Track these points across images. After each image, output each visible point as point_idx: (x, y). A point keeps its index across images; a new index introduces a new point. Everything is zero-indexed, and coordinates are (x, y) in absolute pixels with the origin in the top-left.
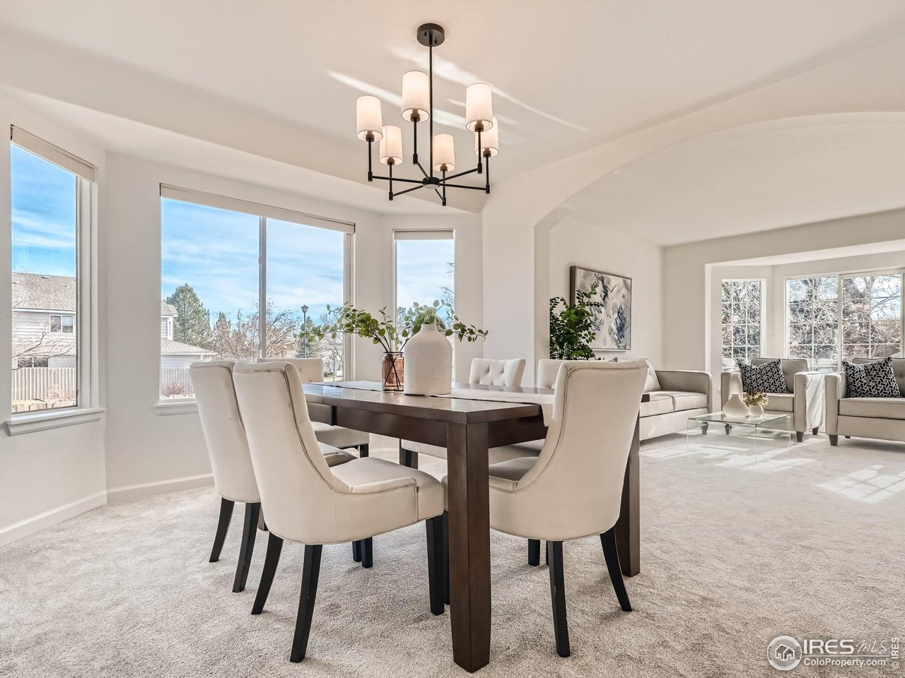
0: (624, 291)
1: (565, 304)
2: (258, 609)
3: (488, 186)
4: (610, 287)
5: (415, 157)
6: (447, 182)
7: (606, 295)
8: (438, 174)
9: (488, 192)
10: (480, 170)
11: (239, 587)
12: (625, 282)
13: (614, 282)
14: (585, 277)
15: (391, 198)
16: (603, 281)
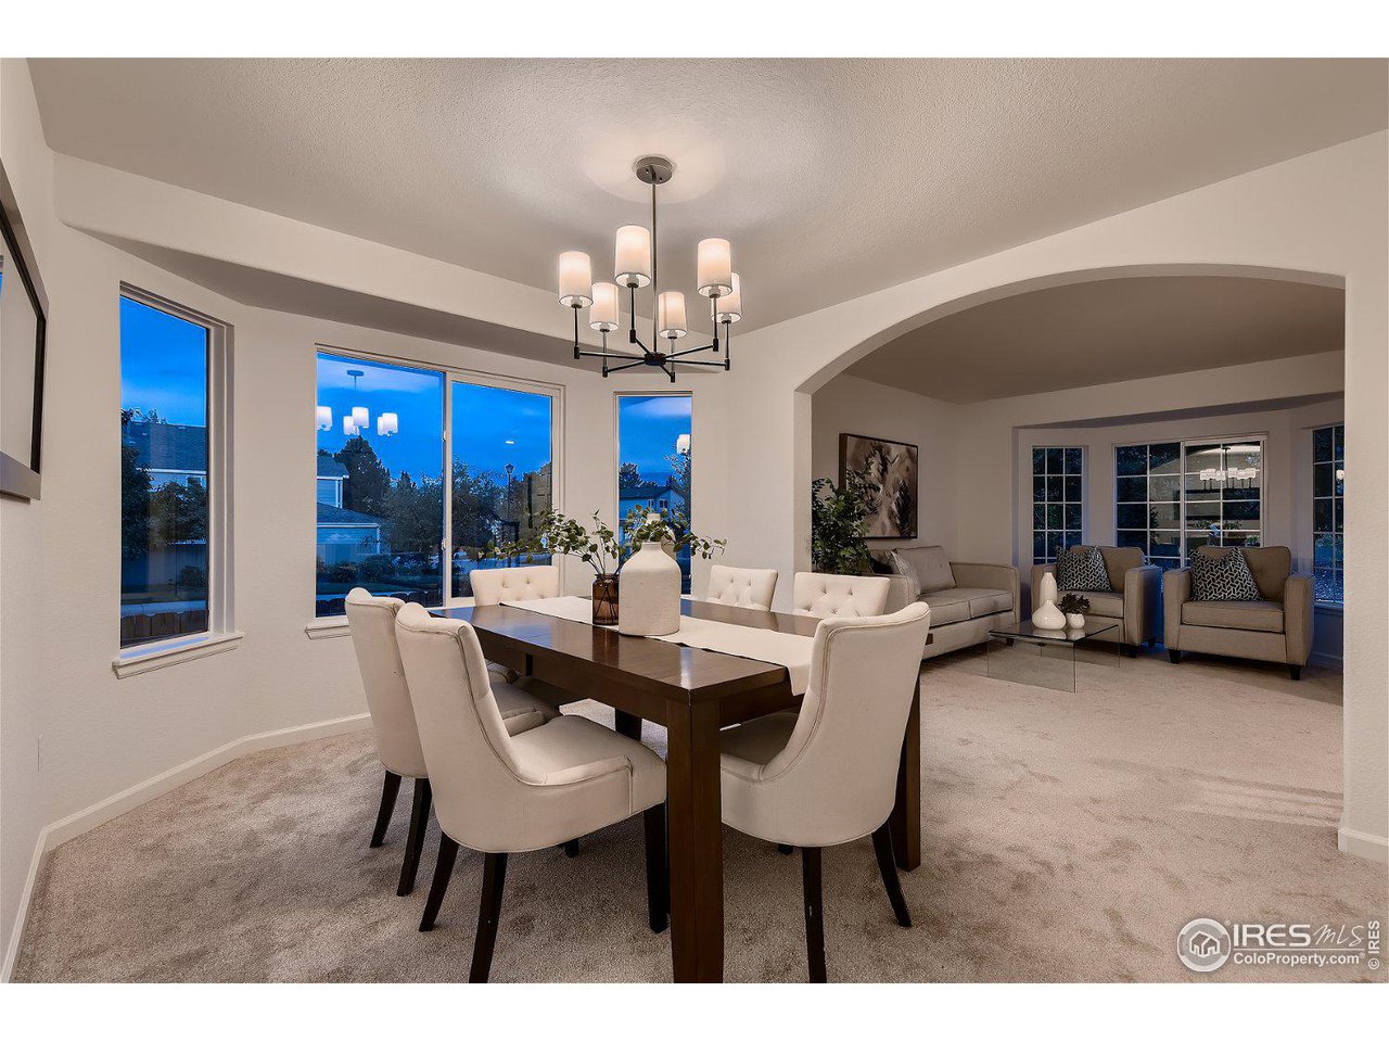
0: (908, 463)
1: (832, 487)
2: (428, 924)
3: (728, 361)
4: (890, 459)
5: (633, 333)
6: (676, 358)
7: (885, 469)
8: (664, 349)
9: (728, 368)
10: (716, 348)
11: (406, 888)
12: (908, 451)
13: (895, 452)
14: (858, 447)
15: (605, 375)
16: (880, 451)
